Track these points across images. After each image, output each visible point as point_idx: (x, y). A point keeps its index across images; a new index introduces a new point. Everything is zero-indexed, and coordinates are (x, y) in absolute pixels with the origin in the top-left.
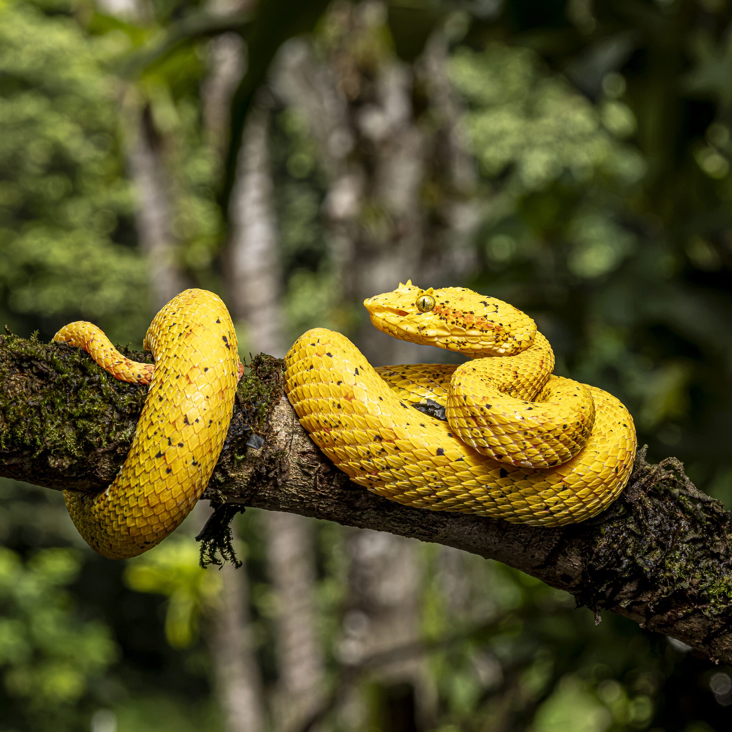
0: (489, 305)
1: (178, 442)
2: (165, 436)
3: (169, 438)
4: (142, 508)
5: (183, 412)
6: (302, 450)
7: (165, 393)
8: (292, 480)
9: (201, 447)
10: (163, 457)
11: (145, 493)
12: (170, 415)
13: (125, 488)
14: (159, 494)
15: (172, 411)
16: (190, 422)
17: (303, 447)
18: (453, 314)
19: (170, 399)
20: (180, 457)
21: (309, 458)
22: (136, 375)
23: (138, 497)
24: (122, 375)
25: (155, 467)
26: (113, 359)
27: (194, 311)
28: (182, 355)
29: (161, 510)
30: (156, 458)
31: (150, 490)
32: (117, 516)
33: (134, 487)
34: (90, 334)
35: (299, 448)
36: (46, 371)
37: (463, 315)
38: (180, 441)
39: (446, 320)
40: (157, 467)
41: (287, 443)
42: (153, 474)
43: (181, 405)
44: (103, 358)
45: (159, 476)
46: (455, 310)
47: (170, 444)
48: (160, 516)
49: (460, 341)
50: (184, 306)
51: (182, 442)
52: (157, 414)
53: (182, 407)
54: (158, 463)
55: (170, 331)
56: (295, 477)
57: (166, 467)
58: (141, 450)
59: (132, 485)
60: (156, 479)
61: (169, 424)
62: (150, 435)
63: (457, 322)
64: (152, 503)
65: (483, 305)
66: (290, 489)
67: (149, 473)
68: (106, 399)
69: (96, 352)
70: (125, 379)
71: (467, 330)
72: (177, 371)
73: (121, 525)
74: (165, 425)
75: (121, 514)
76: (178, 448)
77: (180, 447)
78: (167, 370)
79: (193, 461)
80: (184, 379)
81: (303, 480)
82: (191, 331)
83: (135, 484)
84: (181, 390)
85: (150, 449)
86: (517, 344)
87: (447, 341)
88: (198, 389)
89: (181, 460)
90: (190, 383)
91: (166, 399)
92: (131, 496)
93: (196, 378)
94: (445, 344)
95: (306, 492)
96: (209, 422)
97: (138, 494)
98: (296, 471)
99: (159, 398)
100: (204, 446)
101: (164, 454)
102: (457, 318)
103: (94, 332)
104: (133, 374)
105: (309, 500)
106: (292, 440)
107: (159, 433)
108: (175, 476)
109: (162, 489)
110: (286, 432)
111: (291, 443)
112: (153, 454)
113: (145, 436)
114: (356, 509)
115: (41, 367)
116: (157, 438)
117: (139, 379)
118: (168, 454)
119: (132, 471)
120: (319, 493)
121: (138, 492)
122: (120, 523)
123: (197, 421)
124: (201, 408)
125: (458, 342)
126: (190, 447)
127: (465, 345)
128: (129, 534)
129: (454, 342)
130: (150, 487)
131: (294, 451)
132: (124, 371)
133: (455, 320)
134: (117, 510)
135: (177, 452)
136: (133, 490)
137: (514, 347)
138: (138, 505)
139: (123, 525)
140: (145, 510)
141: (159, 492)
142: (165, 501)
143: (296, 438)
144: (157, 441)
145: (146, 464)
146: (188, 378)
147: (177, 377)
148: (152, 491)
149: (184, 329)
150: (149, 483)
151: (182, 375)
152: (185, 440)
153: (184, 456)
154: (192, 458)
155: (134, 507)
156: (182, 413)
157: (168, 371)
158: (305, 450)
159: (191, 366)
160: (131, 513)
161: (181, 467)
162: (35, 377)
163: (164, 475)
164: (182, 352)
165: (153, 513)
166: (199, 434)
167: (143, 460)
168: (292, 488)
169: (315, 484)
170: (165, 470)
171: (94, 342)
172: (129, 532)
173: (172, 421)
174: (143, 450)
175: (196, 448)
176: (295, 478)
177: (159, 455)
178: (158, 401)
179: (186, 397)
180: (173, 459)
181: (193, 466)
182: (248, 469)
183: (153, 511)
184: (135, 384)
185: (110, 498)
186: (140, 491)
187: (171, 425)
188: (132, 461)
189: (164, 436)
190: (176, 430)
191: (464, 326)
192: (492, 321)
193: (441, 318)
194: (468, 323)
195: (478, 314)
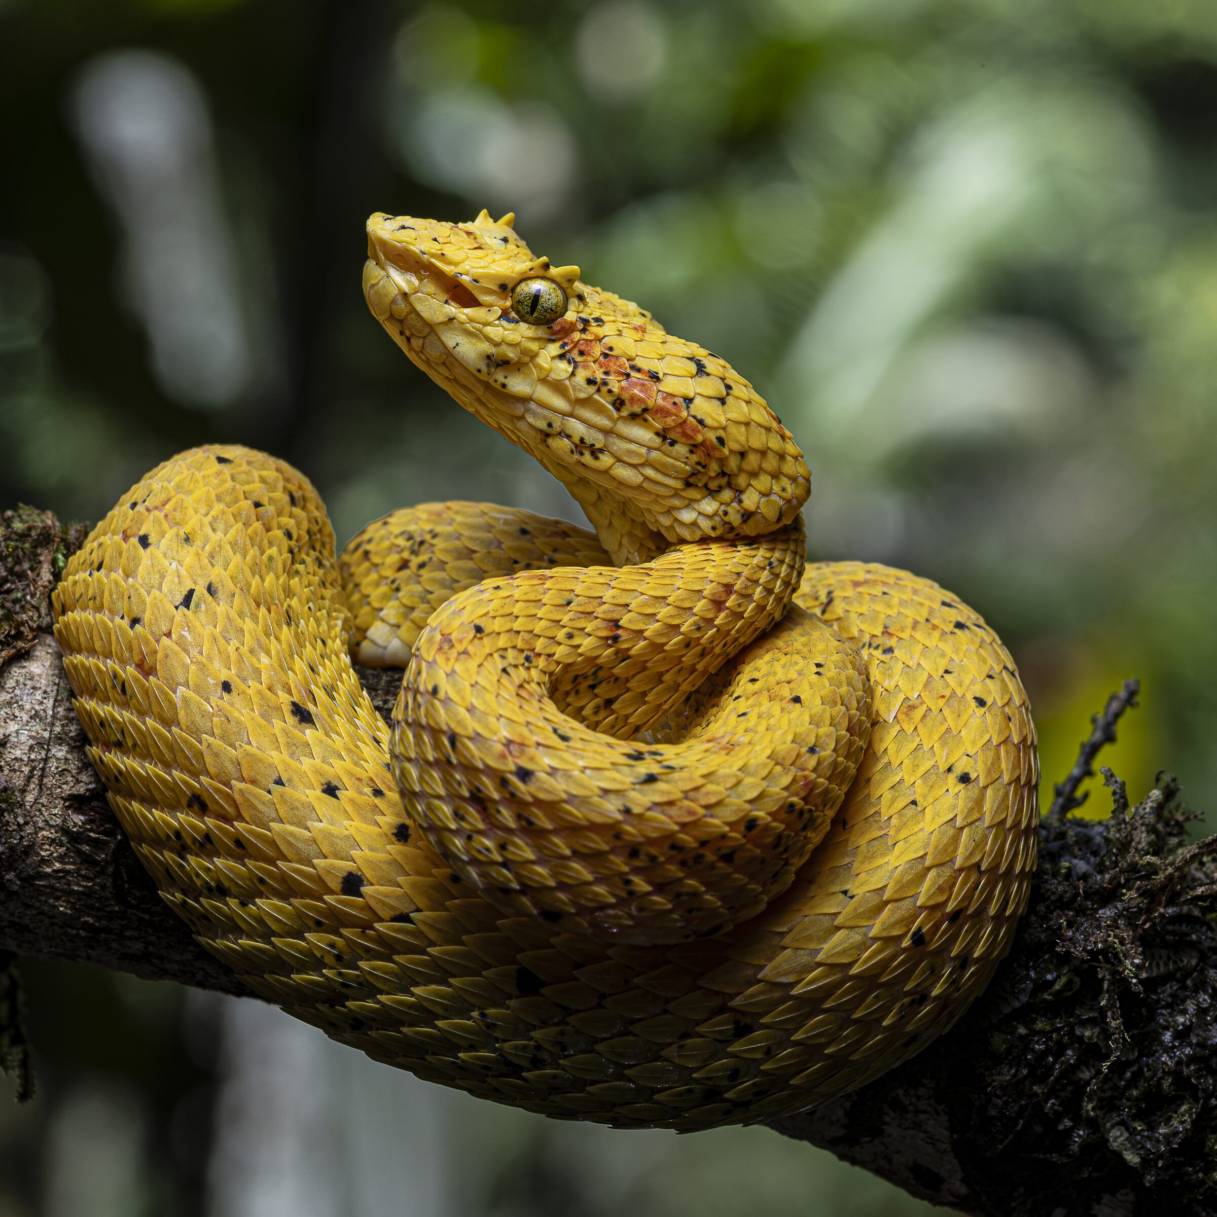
0: (708, 374)
6: (74, 791)
8: (51, 876)
18: (602, 359)
21: (97, 812)
35: (66, 783)
37: (628, 371)
39: (575, 368)
41: (34, 768)
46: (611, 349)
49: (588, 441)
56: (58, 866)
63: (605, 383)
65: (693, 368)
66: (50, 901)
71: (621, 418)
81: (82, 876)
86: (739, 517)
87: (550, 425)
94: (541, 431)
95: (98, 909)
98: (60, 850)
102: (607, 373)
106: (46, 760)
110: (32, 737)
111: (43, 769)
125: (582, 440)
127: (597, 458)
129: (569, 437)
131: (51, 794)
133: (599, 376)
137: (726, 519)
143: (60, 755)
168: (57, 898)
176: (60, 871)
191: (619, 403)
192: (701, 422)
193: (561, 357)
194: (633, 399)
195: (670, 385)
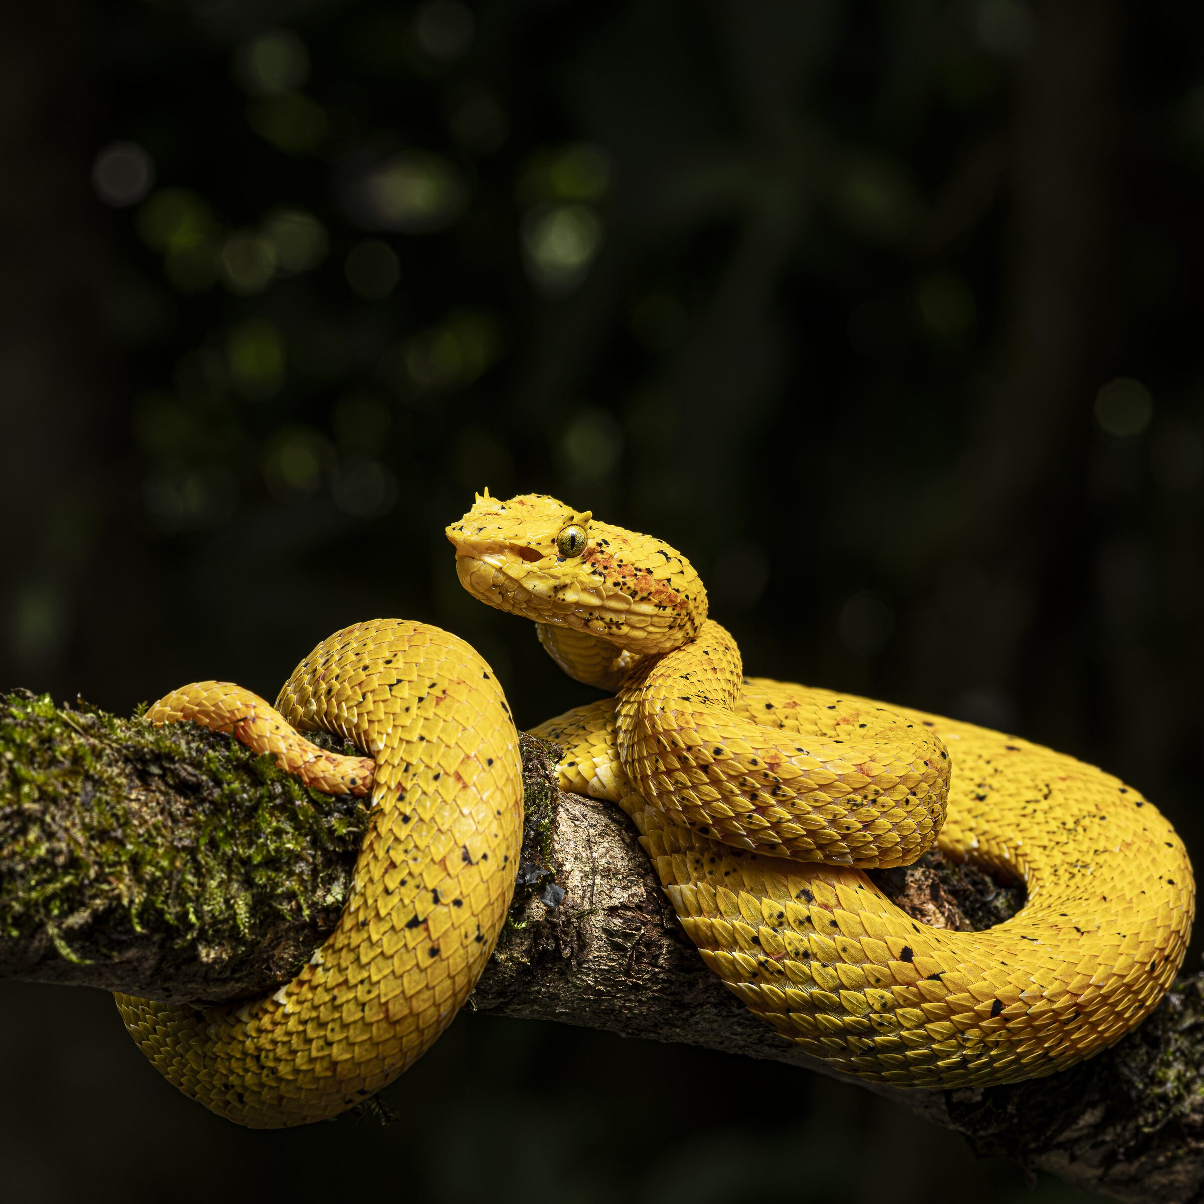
0: (671, 559)
1: (453, 898)
2: (425, 888)
3: (434, 891)
4: (371, 1024)
5: (458, 841)
6: (610, 904)
7: (412, 807)
8: (591, 960)
9: (491, 907)
10: (422, 927)
11: (382, 996)
12: (433, 848)
13: (333, 988)
14: (411, 997)
15: (435, 839)
16: (474, 860)
17: (611, 898)
18: (618, 568)
19: (427, 818)
20: (456, 926)
21: (623, 917)
22: (347, 780)
23: (364, 1005)
24: (323, 782)
25: (405, 946)
26: (303, 753)
27: (436, 657)
28: (439, 737)
29: (409, 1027)
30: (407, 930)
31: (393, 990)
32: (309, 1041)
33: (356, 986)
34: (247, 706)
35: (604, 900)
36: (194, 779)
37: (635, 572)
38: (456, 895)
39: (604, 578)
40: (411, 945)
41: (585, 891)
42: (401, 959)
43: (453, 830)
44: (285, 751)
45: (414, 962)
47: (436, 900)
48: (404, 1040)
49: (615, 619)
50: (407, 649)
51: (460, 897)
52: (401, 847)
53: (455, 831)
54: (413, 938)
55: (393, 693)
56: (597, 954)
57: (429, 945)
58: (373, 914)
59: (352, 982)
60: (408, 967)
61: (432, 863)
62: (391, 886)
63: (625, 584)
64: (394, 1015)
65: (663, 558)
66: (584, 977)
67: (392, 957)
68: (303, 828)
69: (266, 740)
70: (327, 788)
71: (635, 602)
72: (433, 766)
73: (316, 1059)
74: (423, 866)
75: (318, 1038)
76: (454, 909)
77: (456, 907)
78: (408, 765)
79: (477, 933)
80: (451, 780)
81: (610, 959)
82: (444, 692)
83: (360, 978)
84: (449, 799)
85: (394, 913)
87: (592, 613)
88: (481, 799)
89: (457, 931)
90: (465, 787)
91: (416, 819)
92: (348, 1001)
93: (475, 778)
94: (586, 618)
95: (610, 980)
96: (503, 859)
97: (363, 997)
98: (601, 943)
99: (401, 817)
100: (496, 904)
101: (425, 921)
102: (623, 577)
103: (254, 704)
104: (342, 778)
105: (612, 996)
106: (591, 885)
107: (411, 883)
108: (445, 963)
109: (419, 987)
110: (580, 871)
111: (591, 891)
112: (400, 921)
113: (380, 889)
114: (684, 1006)
115: (183, 774)
116: (408, 893)
117: (352, 786)
118: (434, 921)
119: (352, 956)
120: (632, 982)
121: (365, 994)
122: (314, 1054)
123: (485, 857)
124: (490, 833)
125: (611, 620)
126: (474, 906)
127: (620, 629)
128: (334, 1075)
129: (602, 619)
130: (392, 982)
132: (327, 774)
133: (621, 580)
134: (309, 1030)
135: (451, 916)
136: (354, 991)
138: (363, 1018)
139: (322, 1058)
140: (378, 1028)
141: (412, 992)
142: (421, 1009)
143: (597, 881)
144: (409, 896)
145: (385, 939)
146: (459, 777)
147: (436, 777)
148: (397, 992)
149: (427, 690)
150: (391, 977)
151: (446, 773)
152: (465, 892)
153: (463, 924)
154: (475, 928)
155: (355, 1022)
156: (456, 843)
157: (411, 768)
158: (617, 903)
159: (462, 756)
160: (345, 1035)
161: (457, 945)
162: (172, 792)
163: (425, 961)
164: (438, 731)
165: (392, 1034)
166: (490, 882)
167: (378, 933)
168: (588, 975)
169: (630, 964)
170: (426, 951)
171: (259, 722)
172: (335, 1071)
173: (437, 858)
174: (378, 914)
175: (484, 909)
176: (597, 957)
177: (414, 923)
178: (401, 823)
179: (461, 813)
180: (443, 930)
181: (475, 944)
182: (522, 944)
183: (395, 1030)
184: (344, 796)
185: (290, 1008)
186: (369, 992)
187: (437, 867)
188: (350, 938)
189: (422, 886)
190: (449, 875)
191: (634, 594)
192: (678, 591)
193: (594, 573)
194: (642, 590)
195: (659, 574)
